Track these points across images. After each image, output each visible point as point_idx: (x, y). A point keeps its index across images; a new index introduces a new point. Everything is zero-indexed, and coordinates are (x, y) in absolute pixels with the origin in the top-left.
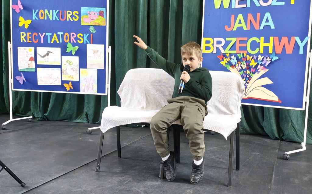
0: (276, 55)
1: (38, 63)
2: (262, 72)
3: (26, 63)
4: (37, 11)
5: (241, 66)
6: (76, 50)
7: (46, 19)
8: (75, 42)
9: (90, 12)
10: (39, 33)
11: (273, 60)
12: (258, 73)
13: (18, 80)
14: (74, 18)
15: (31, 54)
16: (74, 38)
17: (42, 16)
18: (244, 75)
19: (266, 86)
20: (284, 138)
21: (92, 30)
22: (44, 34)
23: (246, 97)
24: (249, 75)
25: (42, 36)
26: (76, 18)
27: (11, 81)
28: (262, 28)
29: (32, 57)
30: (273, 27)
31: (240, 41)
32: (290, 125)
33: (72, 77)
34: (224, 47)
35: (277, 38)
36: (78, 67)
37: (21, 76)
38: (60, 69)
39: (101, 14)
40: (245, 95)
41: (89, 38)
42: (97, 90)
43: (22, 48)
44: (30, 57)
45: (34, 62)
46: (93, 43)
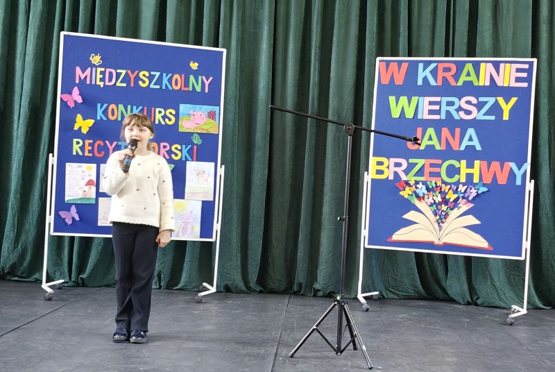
0: (484, 185)
2: (464, 207)
3: (79, 189)
4: (105, 105)
5: (433, 199)
7: (119, 119)
11: (480, 192)
13: (63, 217)
14: (167, 120)
15: (90, 175)
16: (166, 151)
17: (113, 115)
18: (437, 211)
20: (479, 302)
23: (441, 243)
25: (111, 145)
26: (170, 120)
27: (50, 219)
28: (462, 148)
29: (91, 180)
30: (479, 148)
31: (430, 164)
32: (489, 282)
34: (407, 172)
35: (486, 162)
37: (69, 211)
39: (212, 115)
40: (439, 240)
41: (190, 152)
42: (199, 233)
43: (75, 165)
44: (87, 181)
45: (95, 188)
46: (197, 161)
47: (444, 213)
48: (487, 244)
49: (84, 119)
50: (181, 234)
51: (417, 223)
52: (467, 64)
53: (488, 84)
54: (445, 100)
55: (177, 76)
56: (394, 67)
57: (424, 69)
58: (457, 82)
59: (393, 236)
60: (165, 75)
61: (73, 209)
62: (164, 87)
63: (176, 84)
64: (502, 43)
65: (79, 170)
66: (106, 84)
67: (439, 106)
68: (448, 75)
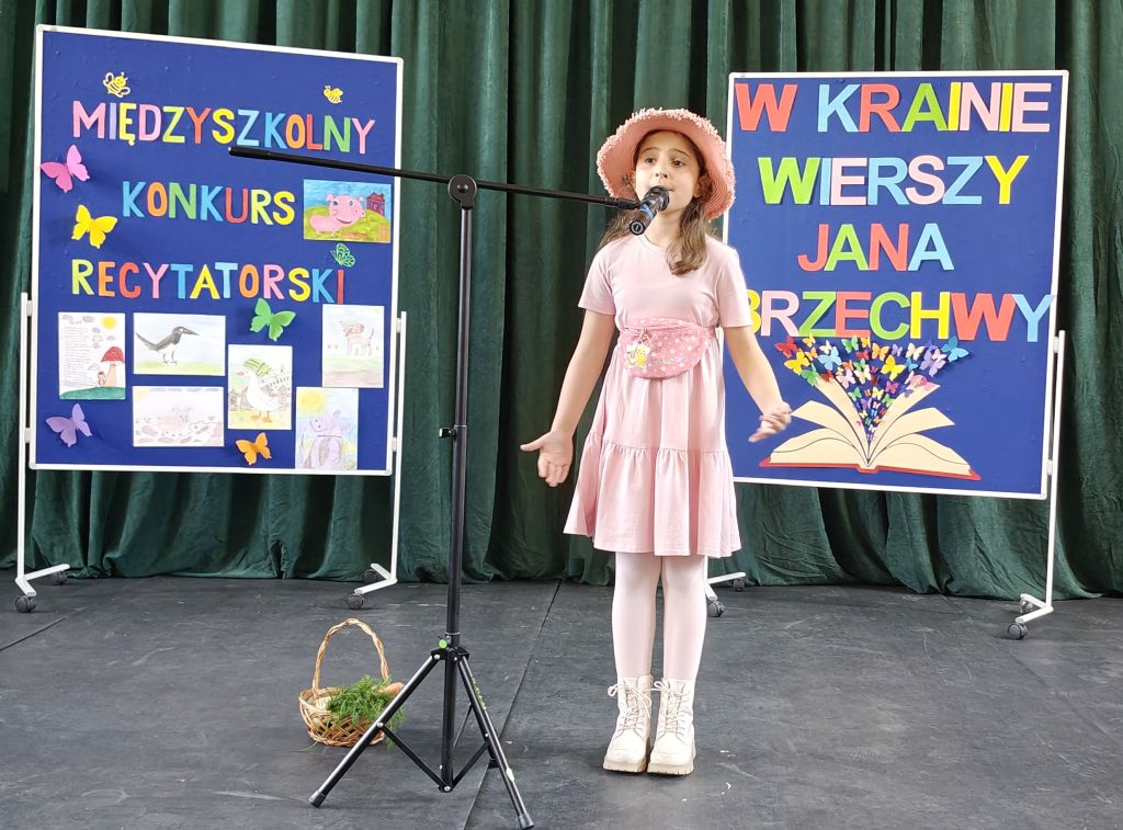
0: (961, 344)
1: (137, 371)
2: (920, 390)
3: (89, 368)
4: (141, 185)
5: (854, 376)
6: (286, 325)
7: (172, 214)
8: (280, 296)
9: (335, 195)
10: (147, 265)
11: (952, 358)
12: (906, 396)
13: (57, 430)
14: (276, 215)
15: (111, 338)
16: (276, 283)
17: (157, 204)
18: (863, 401)
19: (934, 434)
20: (953, 587)
21: (344, 258)
22: (164, 267)
23: (873, 467)
24: (878, 402)
25: (156, 273)
26: (283, 214)
27: (28, 435)
28: (914, 266)
29: (114, 348)
30: (948, 265)
31: (847, 301)
32: (973, 546)
33: (264, 415)
34: (798, 319)
35: (961, 298)
36: (289, 384)
37: (69, 416)
38: (221, 389)
39: (375, 203)
40: (868, 460)
41: (330, 283)
42: (355, 459)
43: (78, 316)
44: (108, 349)
45: (124, 366)
46: (345, 302)
47: (876, 406)
48: (968, 467)
49: (94, 216)
50: (315, 463)
51: (822, 427)
52: (922, 85)
53: (965, 127)
54: (876, 163)
55: (295, 119)
56: (766, 92)
57: (832, 97)
58: (901, 124)
59: (773, 455)
60: (269, 116)
61: (77, 412)
62: (268, 144)
63: (295, 137)
64: (993, 41)
65: (89, 326)
66: (141, 138)
67: (863, 178)
68: (883, 110)
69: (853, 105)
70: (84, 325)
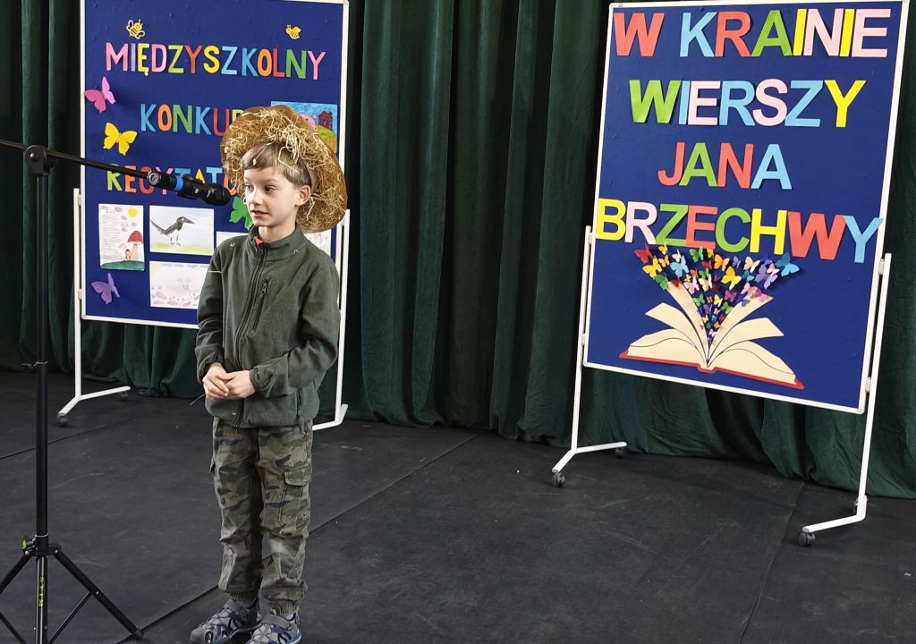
0: (794, 260)
1: (152, 250)
2: (756, 303)
3: (120, 247)
4: (153, 107)
5: (698, 283)
7: (175, 129)
10: (158, 169)
11: (784, 273)
12: (744, 305)
13: (98, 291)
15: (134, 224)
17: (165, 122)
18: (705, 307)
19: (765, 343)
22: (170, 171)
23: (711, 368)
24: (719, 309)
27: (80, 293)
28: (756, 185)
29: (136, 232)
30: (786, 185)
31: (697, 214)
35: (796, 216)
37: (107, 282)
39: (325, 120)
40: (708, 362)
43: (112, 206)
44: (131, 233)
45: (143, 246)
47: (717, 312)
48: (794, 376)
51: (669, 327)
54: (729, 85)
55: (265, 53)
56: (638, 20)
57: (693, 25)
58: (751, 49)
59: (630, 349)
60: (245, 50)
61: (110, 278)
62: (244, 73)
63: (265, 67)
65: (118, 215)
66: (153, 70)
67: (715, 100)
68: (735, 36)
69: (710, 32)
70: (117, 214)
